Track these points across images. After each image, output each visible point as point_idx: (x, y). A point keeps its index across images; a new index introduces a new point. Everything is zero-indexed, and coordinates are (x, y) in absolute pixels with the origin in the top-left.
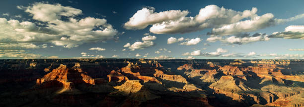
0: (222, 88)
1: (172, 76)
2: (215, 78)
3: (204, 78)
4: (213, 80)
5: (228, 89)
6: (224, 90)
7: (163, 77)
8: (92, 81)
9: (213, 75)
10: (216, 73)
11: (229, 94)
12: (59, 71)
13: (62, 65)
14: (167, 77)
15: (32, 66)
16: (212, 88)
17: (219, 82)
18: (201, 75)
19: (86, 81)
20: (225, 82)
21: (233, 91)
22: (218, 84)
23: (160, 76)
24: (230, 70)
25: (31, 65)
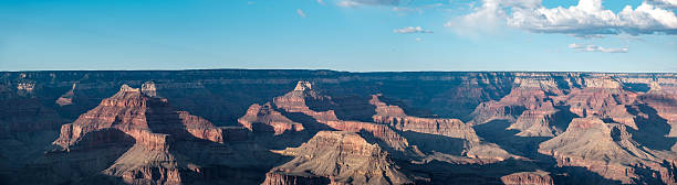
0: (578, 152)
1: (432, 121)
2: (550, 126)
3: (520, 128)
4: (545, 131)
5: (593, 152)
6: (584, 157)
7: (402, 123)
8: (215, 134)
9: (547, 117)
10: (552, 111)
11: (598, 167)
12: (121, 104)
13: (125, 88)
14: (417, 125)
15: (24, 90)
16: (549, 153)
17: (566, 135)
18: (509, 117)
19: (196, 133)
20: (581, 136)
21: (607, 159)
22: (563, 143)
23: (395, 121)
24: (589, 104)
25: (20, 88)
